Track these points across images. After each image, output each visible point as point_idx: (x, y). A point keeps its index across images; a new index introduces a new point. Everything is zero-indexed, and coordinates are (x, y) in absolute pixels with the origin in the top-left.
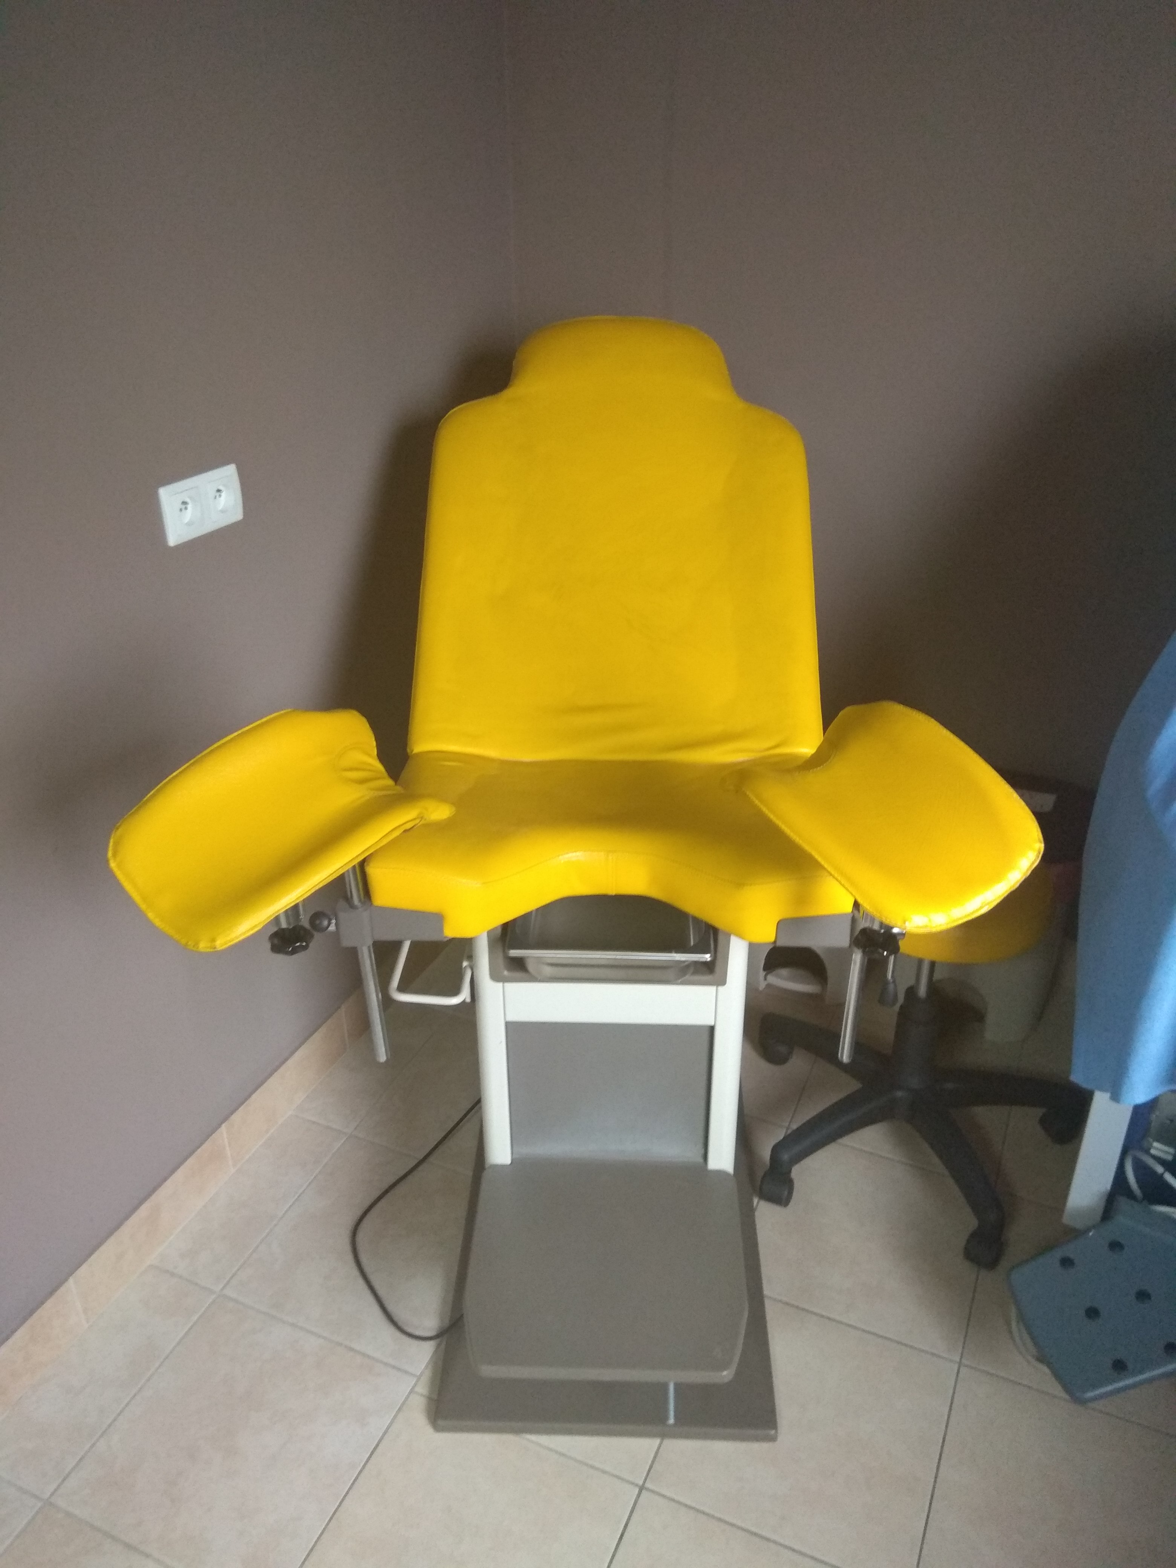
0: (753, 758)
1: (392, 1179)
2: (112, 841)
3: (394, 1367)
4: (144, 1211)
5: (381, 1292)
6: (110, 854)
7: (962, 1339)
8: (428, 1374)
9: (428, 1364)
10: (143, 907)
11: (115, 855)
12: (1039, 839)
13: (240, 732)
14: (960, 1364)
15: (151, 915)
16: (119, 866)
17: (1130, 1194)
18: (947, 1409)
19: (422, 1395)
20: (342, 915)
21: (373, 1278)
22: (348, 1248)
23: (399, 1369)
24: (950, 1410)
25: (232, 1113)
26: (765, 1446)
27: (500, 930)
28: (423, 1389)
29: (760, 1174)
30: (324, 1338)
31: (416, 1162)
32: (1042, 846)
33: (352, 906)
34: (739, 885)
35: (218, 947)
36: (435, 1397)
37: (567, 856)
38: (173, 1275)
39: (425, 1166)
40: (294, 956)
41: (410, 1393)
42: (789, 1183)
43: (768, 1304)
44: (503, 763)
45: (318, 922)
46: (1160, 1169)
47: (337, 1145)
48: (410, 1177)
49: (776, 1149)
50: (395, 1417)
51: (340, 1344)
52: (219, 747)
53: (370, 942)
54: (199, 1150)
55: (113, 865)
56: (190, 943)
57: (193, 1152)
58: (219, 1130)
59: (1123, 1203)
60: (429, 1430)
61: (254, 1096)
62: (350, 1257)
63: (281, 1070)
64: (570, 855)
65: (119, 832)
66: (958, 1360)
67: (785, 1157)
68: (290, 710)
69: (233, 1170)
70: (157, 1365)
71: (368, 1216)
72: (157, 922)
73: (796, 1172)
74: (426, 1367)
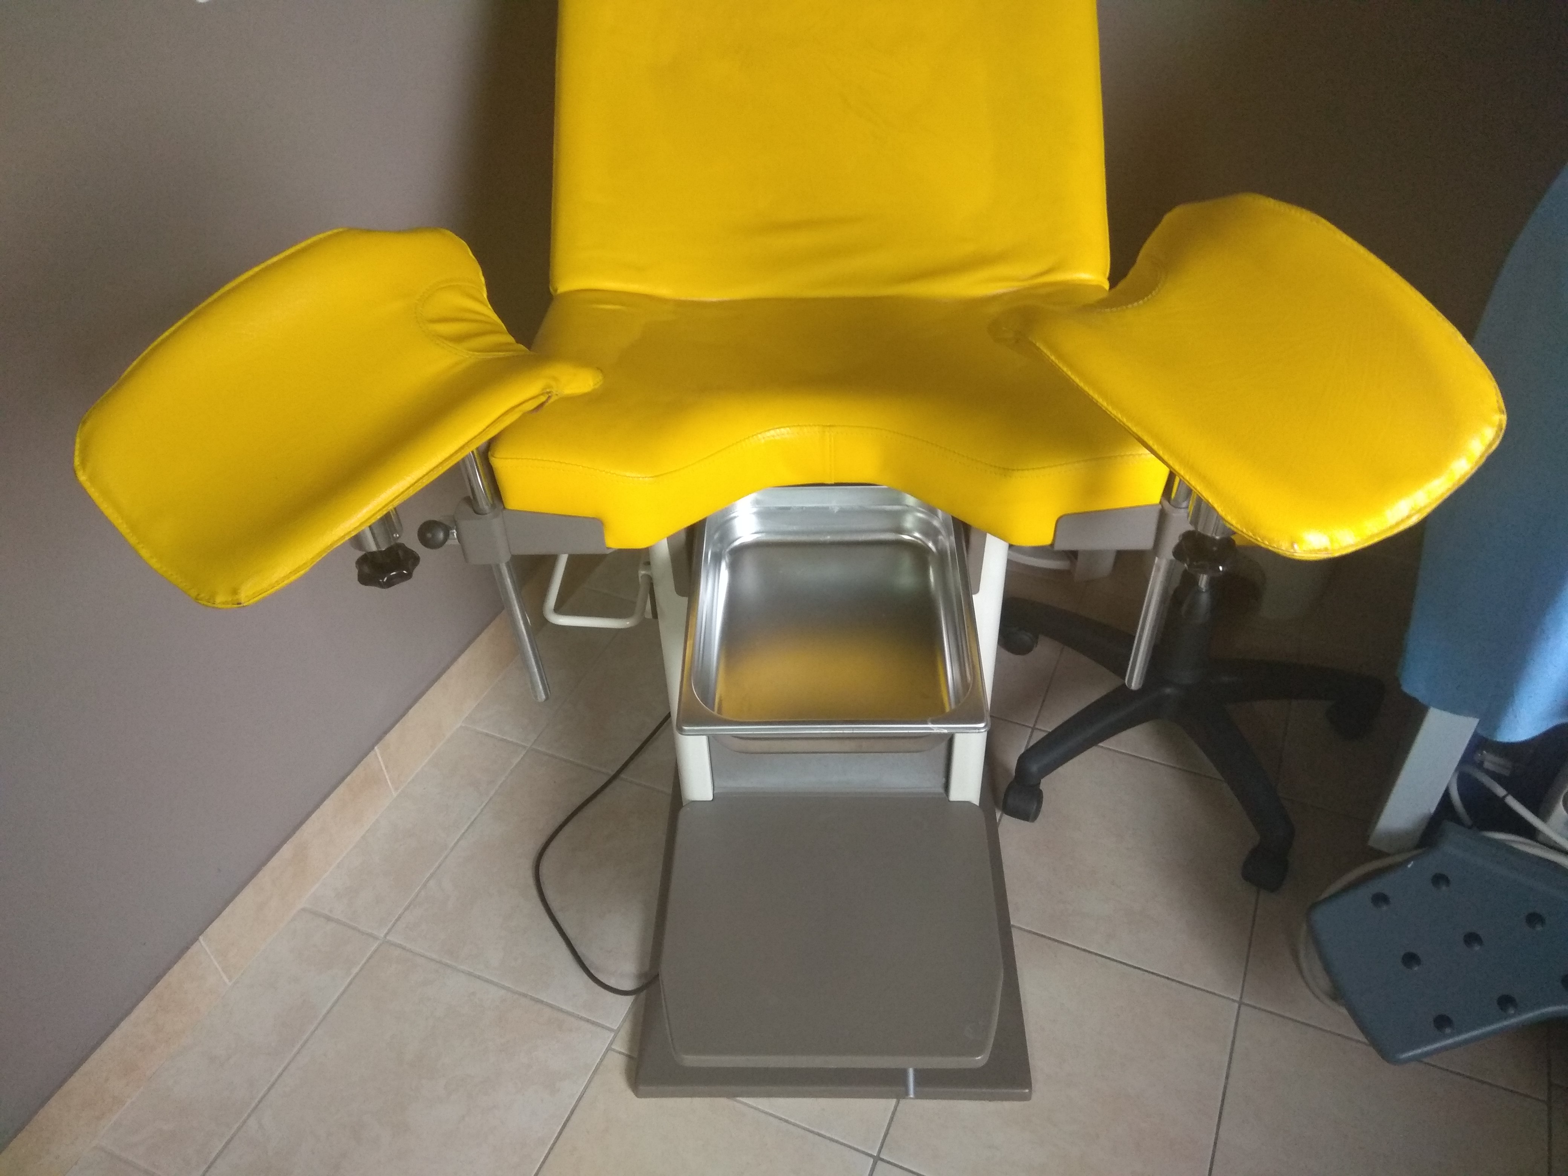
0: (1015, 289)
1: (578, 801)
2: (78, 440)
3: (588, 1021)
4: (287, 851)
5: (571, 933)
6: (77, 461)
7: (1242, 975)
8: (627, 1026)
9: (626, 1016)
10: (132, 540)
11: (83, 463)
12: (1499, 408)
13: (262, 266)
14: (1241, 1004)
15: (145, 553)
16: (91, 479)
17: (1457, 820)
18: (1226, 1058)
19: (620, 1053)
20: (463, 524)
21: (560, 917)
22: (531, 882)
23: (593, 1023)
24: (1231, 1058)
25: (386, 732)
26: (1017, 1105)
27: (683, 536)
28: (621, 1046)
29: (1003, 786)
30: (507, 989)
31: (605, 779)
32: (1504, 418)
33: (478, 512)
34: (1006, 471)
35: (243, 601)
36: (635, 1055)
37: (768, 434)
38: (329, 919)
39: (616, 783)
40: (392, 589)
41: (608, 1050)
42: (1037, 796)
43: (1016, 935)
44: (681, 304)
45: (429, 535)
46: (1500, 791)
47: (516, 761)
48: (600, 797)
49: (1022, 759)
50: (590, 1081)
51: (525, 995)
52: (233, 290)
53: (507, 558)
54: (349, 778)
55: (82, 477)
56: (202, 595)
57: (343, 779)
58: (372, 754)
59: (1449, 826)
60: (630, 1094)
61: (411, 711)
62: (534, 892)
63: (444, 678)
64: (772, 432)
65: (89, 425)
66: (1238, 999)
67: (1034, 768)
68: (341, 230)
69: (395, 794)
70: (312, 1028)
71: (554, 844)
72: (154, 563)
73: (1045, 784)
74: (624, 1021)
